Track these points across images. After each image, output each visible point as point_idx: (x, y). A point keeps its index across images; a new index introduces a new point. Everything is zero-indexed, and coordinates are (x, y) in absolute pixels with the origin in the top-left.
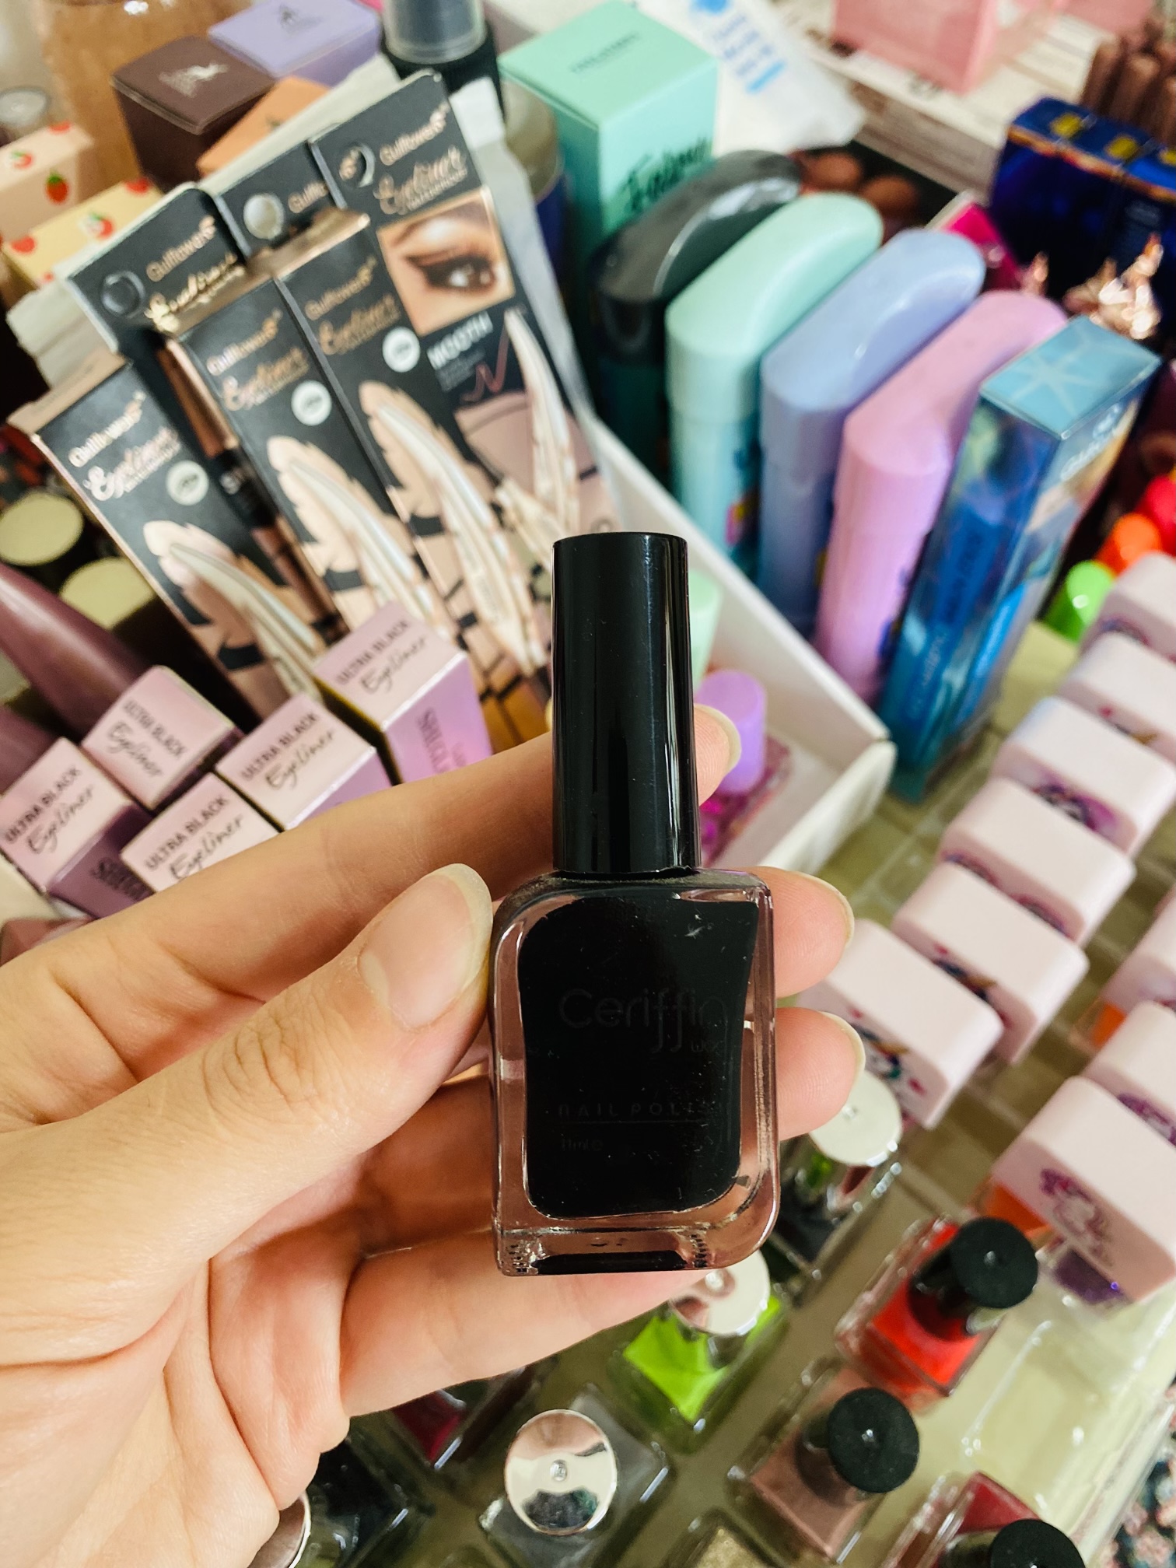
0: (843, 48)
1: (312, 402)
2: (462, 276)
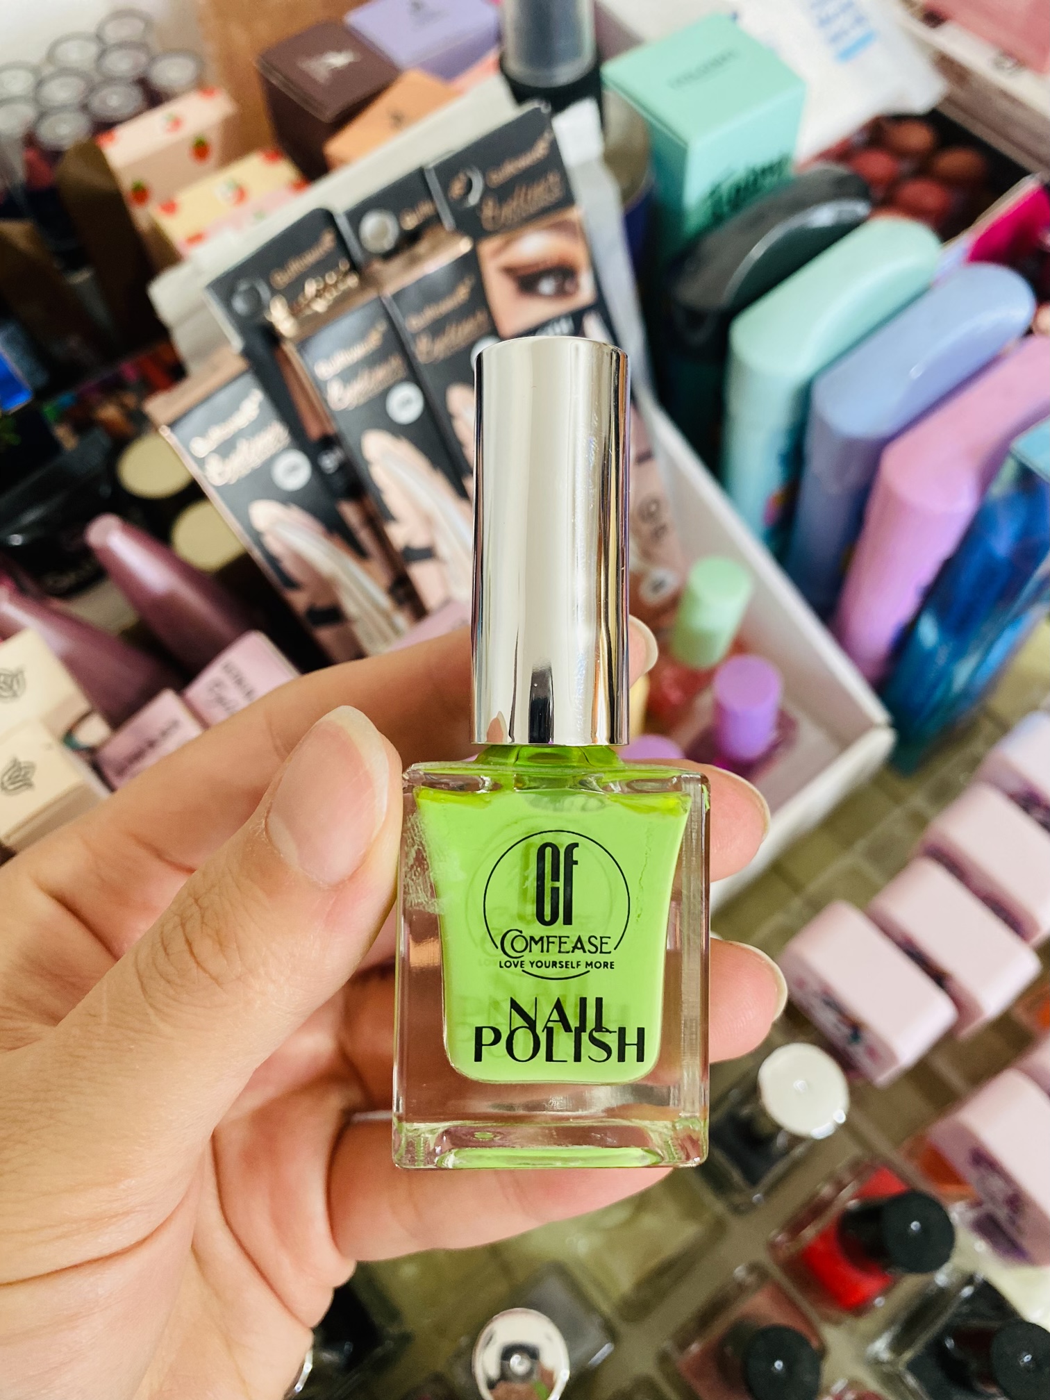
0: (934, 18)
1: (407, 402)
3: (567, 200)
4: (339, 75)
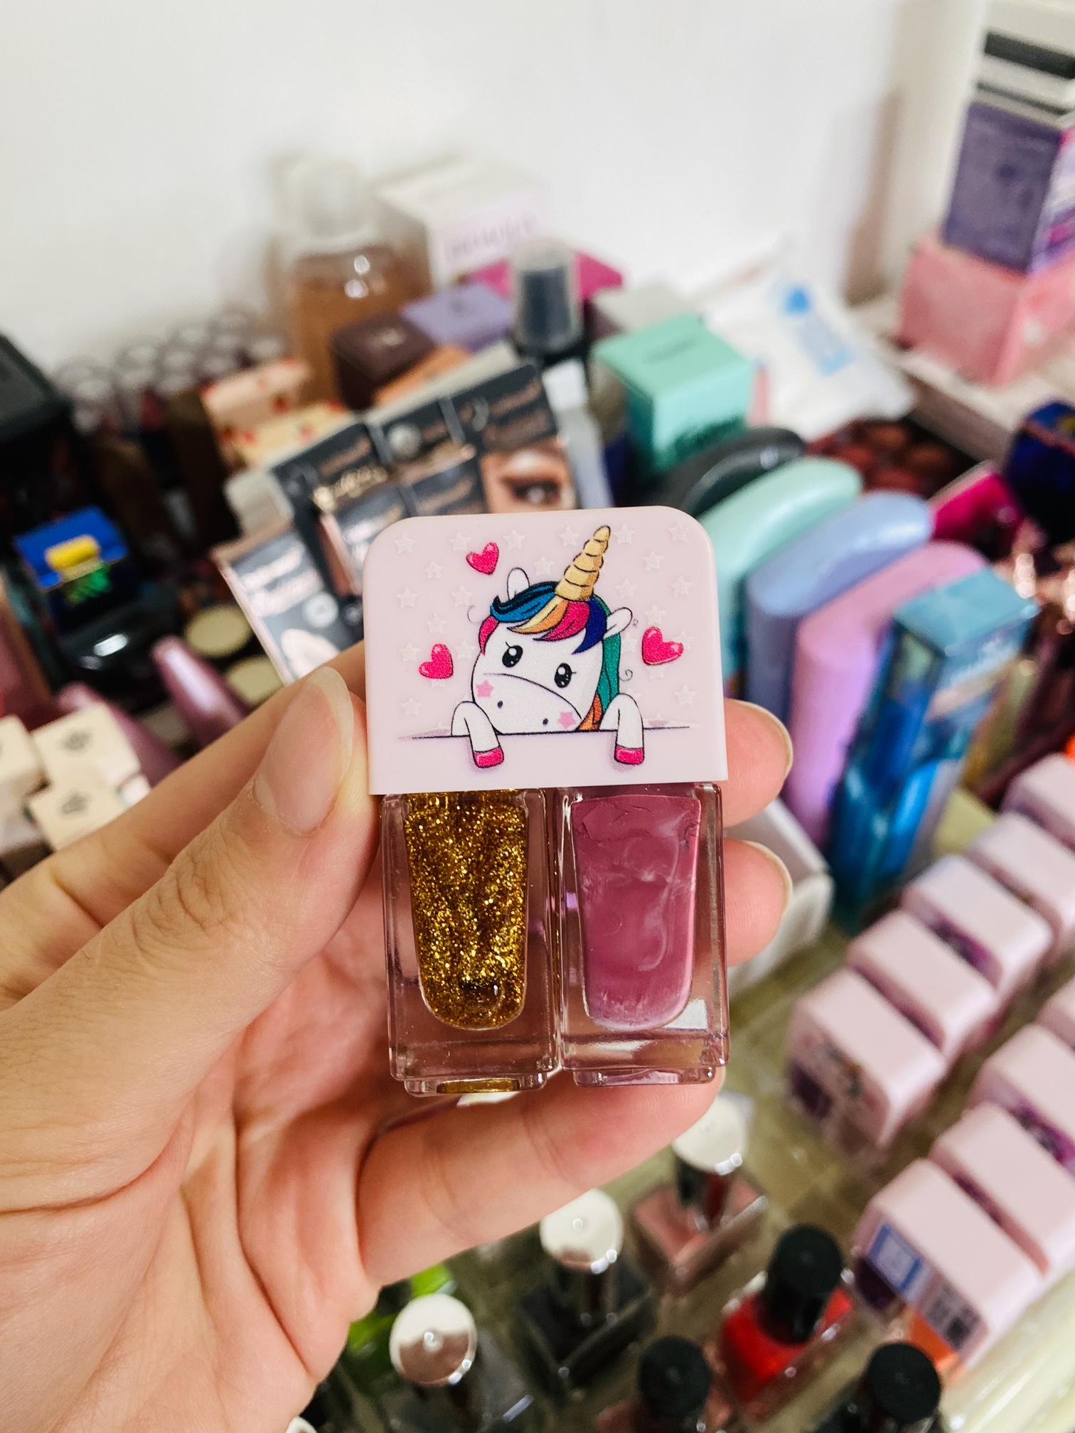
0: (903, 344)
2: (536, 495)
3: (552, 430)
4: (391, 350)
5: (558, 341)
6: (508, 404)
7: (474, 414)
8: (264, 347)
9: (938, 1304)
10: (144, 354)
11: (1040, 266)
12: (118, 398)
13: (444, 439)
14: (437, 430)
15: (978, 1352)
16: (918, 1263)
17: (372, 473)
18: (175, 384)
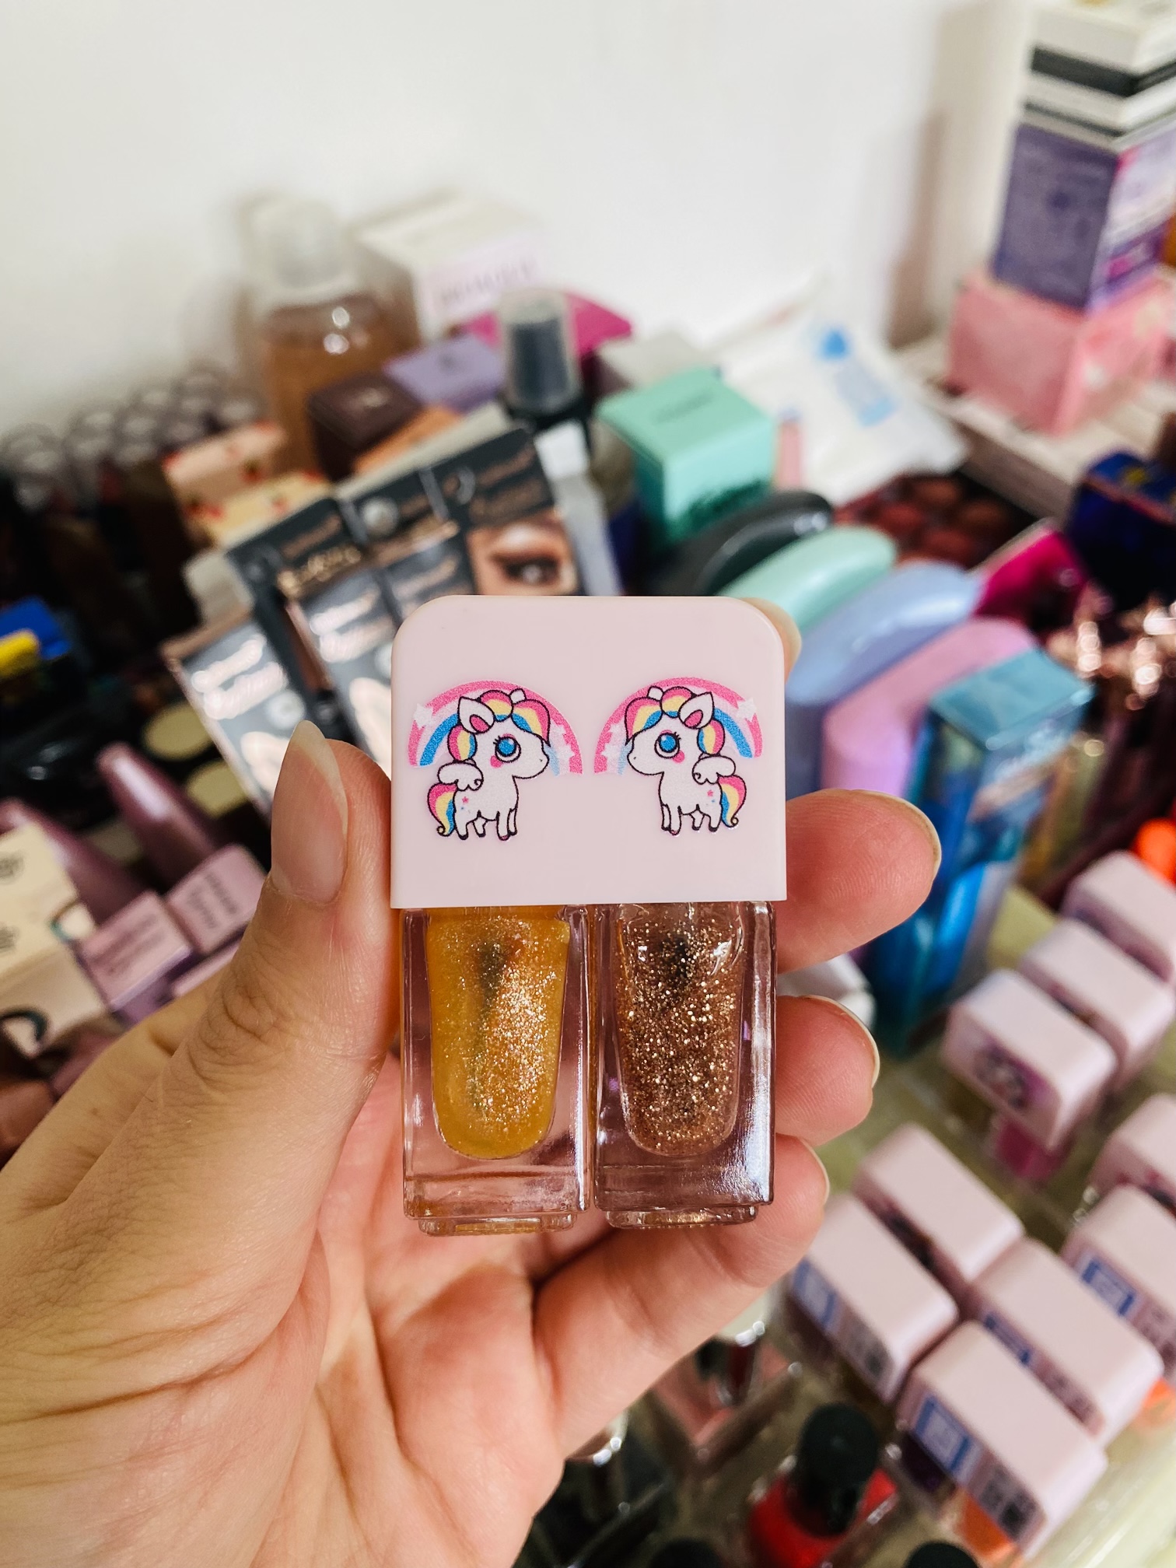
0: (953, 390)
2: (532, 574)
3: (547, 501)
4: (374, 412)
5: (553, 401)
6: (497, 473)
7: (459, 485)
8: (235, 410)
9: (991, 1487)
10: (101, 419)
11: (1099, 303)
12: (71, 469)
13: (425, 513)
14: (416, 504)
15: (1037, 1543)
16: (967, 1441)
17: (343, 554)
18: (134, 453)
